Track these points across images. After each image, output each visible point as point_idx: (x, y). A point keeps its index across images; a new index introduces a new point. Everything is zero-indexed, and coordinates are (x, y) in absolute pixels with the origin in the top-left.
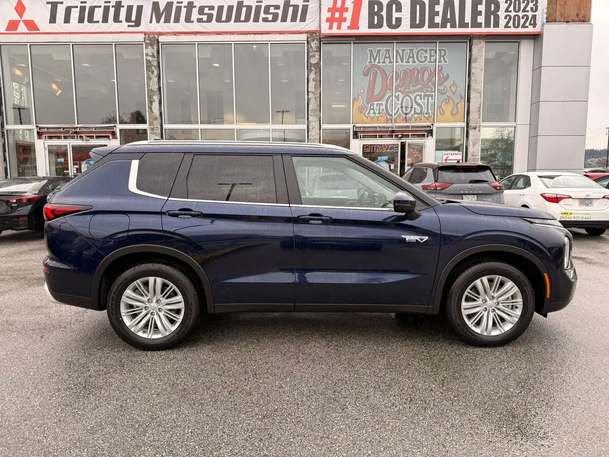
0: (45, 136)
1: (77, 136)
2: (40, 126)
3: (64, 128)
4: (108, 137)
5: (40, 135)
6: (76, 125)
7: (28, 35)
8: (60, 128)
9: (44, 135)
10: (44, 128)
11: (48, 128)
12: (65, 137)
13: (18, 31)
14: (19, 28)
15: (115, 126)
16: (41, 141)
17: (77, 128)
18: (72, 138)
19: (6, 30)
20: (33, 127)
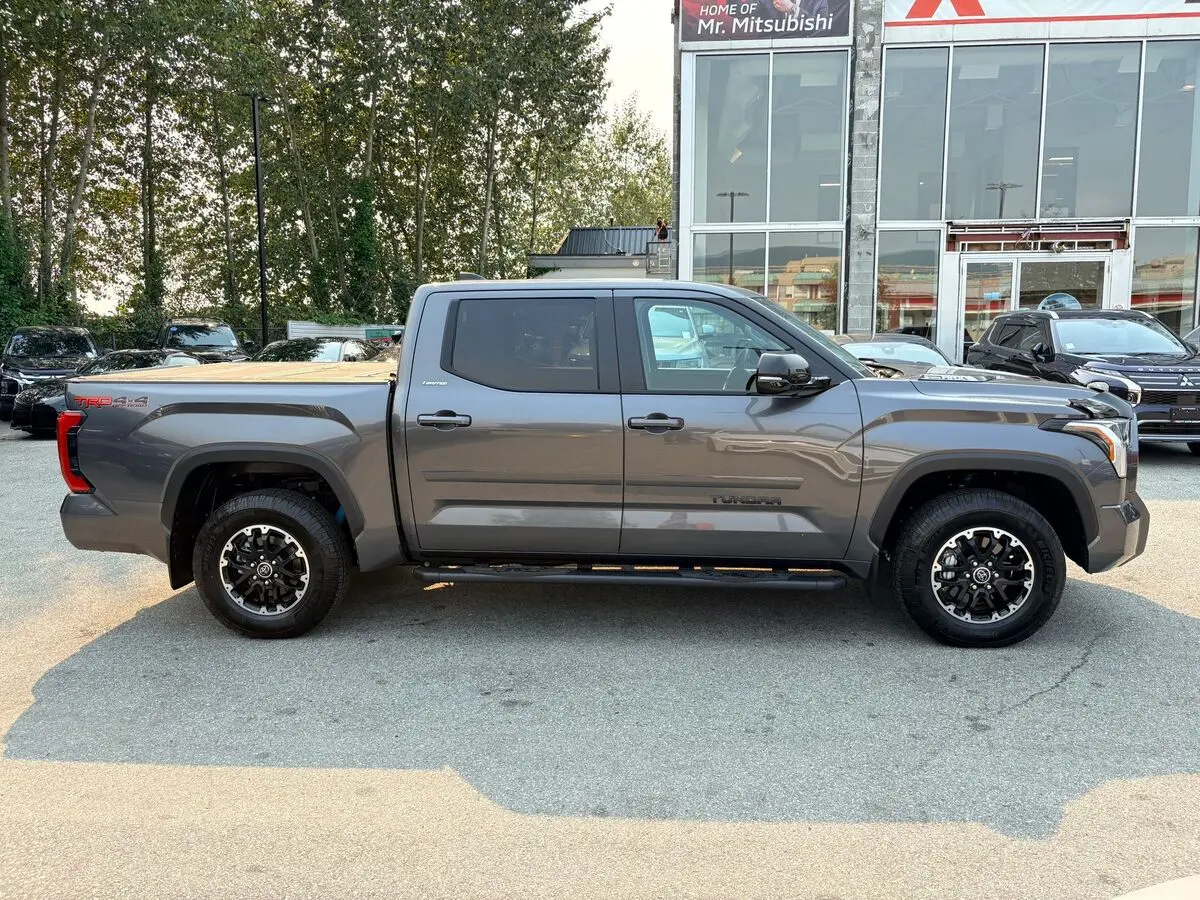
0: (963, 245)
1: (1036, 245)
2: (956, 222)
3: (1007, 226)
4: (1107, 245)
5: (952, 241)
6: (1038, 221)
7: (956, 25)
8: (1000, 227)
9: (961, 243)
10: (964, 227)
11: (971, 227)
12: (1007, 247)
13: (935, 18)
14: (939, 10)
15: (1128, 221)
16: (955, 255)
17: (1037, 226)
18: (1024, 249)
19: (907, 18)
20: (940, 225)
